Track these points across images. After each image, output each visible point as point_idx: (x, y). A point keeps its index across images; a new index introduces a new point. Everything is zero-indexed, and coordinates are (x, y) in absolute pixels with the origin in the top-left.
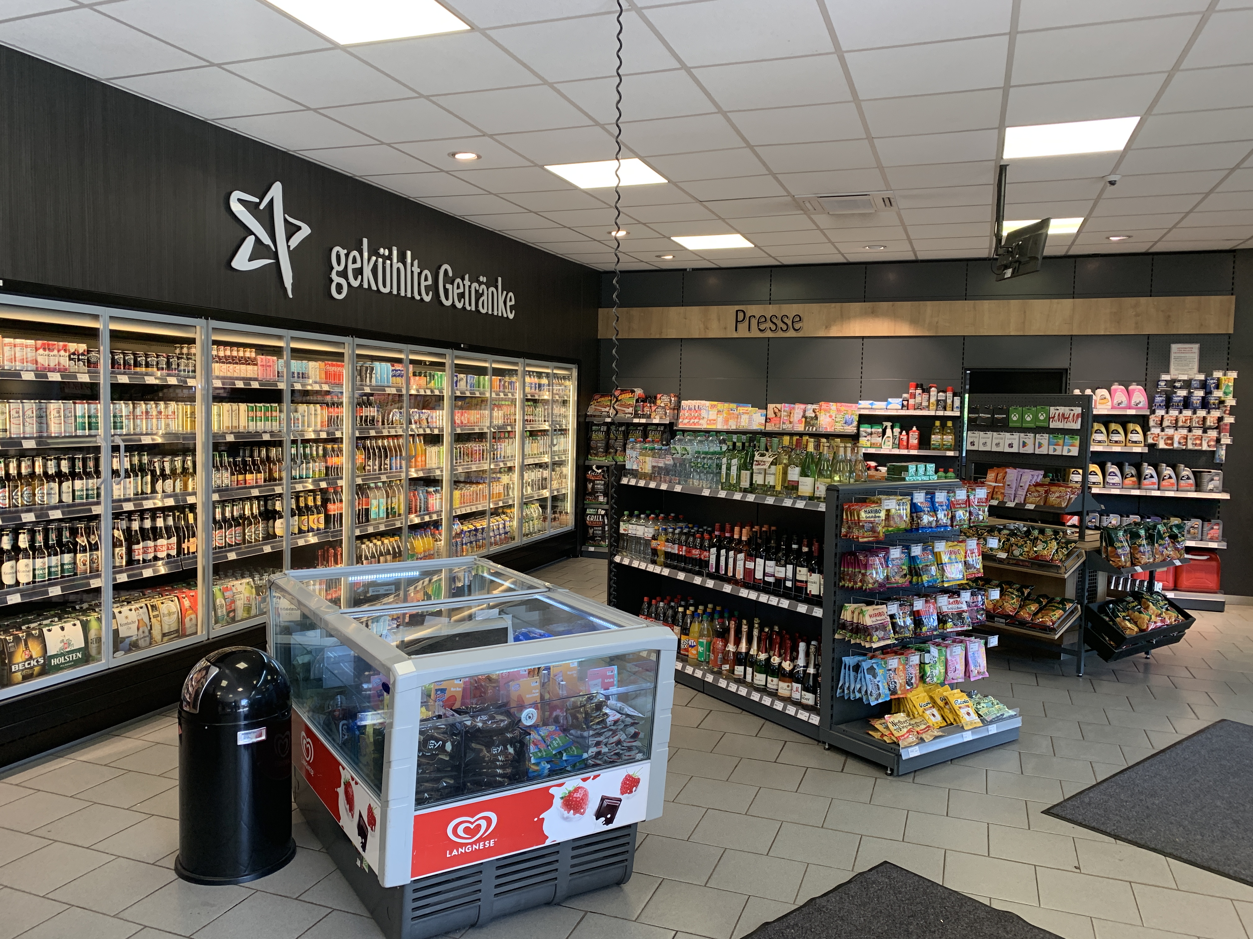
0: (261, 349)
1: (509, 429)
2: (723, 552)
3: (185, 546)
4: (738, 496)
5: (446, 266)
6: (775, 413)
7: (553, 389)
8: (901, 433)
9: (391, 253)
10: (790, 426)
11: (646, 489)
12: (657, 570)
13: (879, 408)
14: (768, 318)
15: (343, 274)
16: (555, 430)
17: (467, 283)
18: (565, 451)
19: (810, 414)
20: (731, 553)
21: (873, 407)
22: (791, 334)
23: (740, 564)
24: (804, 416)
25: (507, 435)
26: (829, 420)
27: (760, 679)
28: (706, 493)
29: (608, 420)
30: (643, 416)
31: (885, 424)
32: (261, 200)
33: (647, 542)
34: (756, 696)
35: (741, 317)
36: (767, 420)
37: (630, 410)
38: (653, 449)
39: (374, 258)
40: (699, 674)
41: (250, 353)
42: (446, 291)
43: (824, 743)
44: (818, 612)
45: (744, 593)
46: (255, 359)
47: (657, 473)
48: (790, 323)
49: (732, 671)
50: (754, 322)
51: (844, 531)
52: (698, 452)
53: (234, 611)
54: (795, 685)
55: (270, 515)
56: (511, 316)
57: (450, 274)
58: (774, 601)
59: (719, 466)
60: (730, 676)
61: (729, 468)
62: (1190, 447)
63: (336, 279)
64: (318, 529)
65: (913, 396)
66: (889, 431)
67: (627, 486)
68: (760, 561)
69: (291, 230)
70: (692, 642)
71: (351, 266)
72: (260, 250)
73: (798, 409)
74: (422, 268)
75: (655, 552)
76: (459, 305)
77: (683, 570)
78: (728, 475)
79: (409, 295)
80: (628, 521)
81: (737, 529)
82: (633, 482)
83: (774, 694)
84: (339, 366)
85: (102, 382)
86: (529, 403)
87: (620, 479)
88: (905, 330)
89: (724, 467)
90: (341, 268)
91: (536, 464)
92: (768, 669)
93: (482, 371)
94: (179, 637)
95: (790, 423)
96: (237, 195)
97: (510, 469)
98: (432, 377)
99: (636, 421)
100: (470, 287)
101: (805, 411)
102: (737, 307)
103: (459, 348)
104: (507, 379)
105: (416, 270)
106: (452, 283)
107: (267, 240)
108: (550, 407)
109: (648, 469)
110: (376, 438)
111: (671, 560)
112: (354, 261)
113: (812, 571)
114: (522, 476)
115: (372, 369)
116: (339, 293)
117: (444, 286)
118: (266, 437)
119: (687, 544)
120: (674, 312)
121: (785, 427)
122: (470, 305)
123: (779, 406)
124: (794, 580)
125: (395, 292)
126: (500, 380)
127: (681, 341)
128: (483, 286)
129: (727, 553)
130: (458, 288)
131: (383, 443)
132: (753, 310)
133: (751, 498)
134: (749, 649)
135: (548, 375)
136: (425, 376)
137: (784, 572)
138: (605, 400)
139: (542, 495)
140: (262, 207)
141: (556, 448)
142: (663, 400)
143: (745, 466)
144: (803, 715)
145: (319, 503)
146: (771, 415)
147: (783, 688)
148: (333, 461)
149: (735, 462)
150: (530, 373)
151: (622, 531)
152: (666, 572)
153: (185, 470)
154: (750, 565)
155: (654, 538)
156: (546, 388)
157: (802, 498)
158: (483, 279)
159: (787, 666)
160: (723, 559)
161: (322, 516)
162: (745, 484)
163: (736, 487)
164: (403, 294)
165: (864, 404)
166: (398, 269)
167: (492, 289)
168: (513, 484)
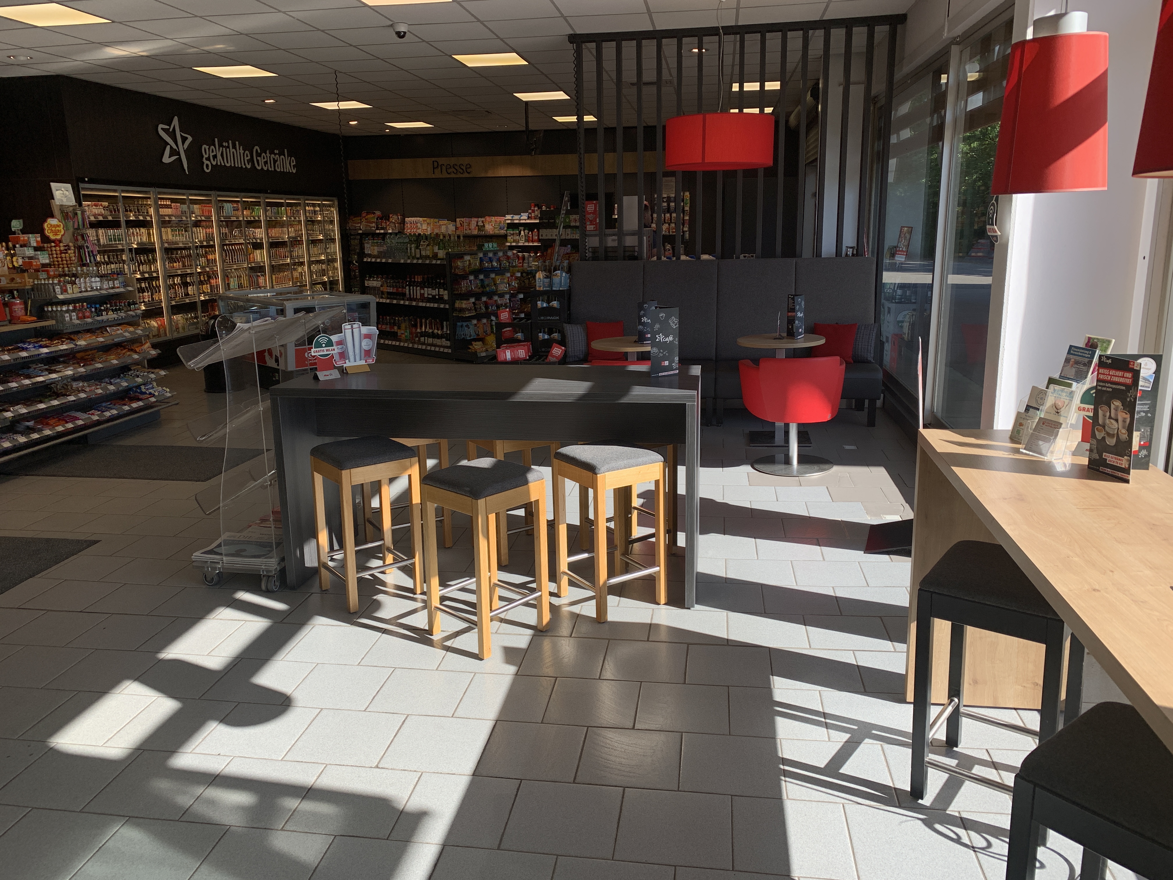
0: (173, 200)
1: (299, 239)
2: (411, 287)
3: (154, 297)
4: (415, 261)
5: (257, 147)
6: (461, 224)
7: (323, 214)
8: (528, 233)
9: (229, 144)
10: (469, 231)
11: (376, 262)
12: (384, 301)
13: (516, 219)
14: (452, 165)
15: (208, 159)
16: (327, 239)
17: (268, 155)
18: (335, 253)
19: (480, 224)
20: (415, 287)
21: (514, 218)
22: (466, 175)
23: (418, 292)
24: (477, 225)
25: (298, 243)
26: (491, 227)
27: (430, 340)
28: (402, 261)
29: (360, 232)
30: (382, 229)
31: (520, 228)
32: (170, 127)
33: (379, 288)
34: (429, 348)
35: (436, 164)
36: (457, 228)
37: (374, 225)
38: (377, 243)
39: (221, 148)
40: (406, 345)
41: (168, 203)
42: (258, 161)
43: (453, 359)
44: (447, 306)
45: (421, 304)
46: (171, 205)
47: (380, 255)
48: (465, 169)
49: (419, 340)
50: (444, 168)
51: (453, 271)
52: (398, 243)
53: (178, 328)
54: (443, 339)
55: (185, 284)
56: (294, 171)
57: (259, 151)
58: (432, 305)
59: (407, 249)
60: (419, 343)
61: (411, 249)
62: (671, 233)
63: (206, 162)
64: (208, 292)
65: (533, 211)
66: (522, 232)
67: (367, 262)
68: (426, 289)
69: (184, 139)
70: (403, 332)
71: (211, 154)
72: (173, 153)
73: (474, 221)
74: (244, 150)
75: (383, 293)
76: (265, 169)
77: (395, 299)
78: (411, 252)
79: (240, 166)
80: (369, 280)
81: (416, 277)
82: (369, 260)
83: (435, 346)
84: (210, 206)
85: (122, 220)
86: (309, 223)
87: (363, 259)
88: (528, 173)
89: (409, 249)
90: (207, 156)
91: (317, 261)
92: (434, 336)
93: (280, 205)
94: (159, 337)
95: (470, 229)
96: (161, 126)
97: (302, 264)
98: (253, 210)
99: (378, 231)
100: (270, 157)
101: (477, 222)
102: (433, 159)
103: (267, 193)
104: (294, 208)
105: (242, 152)
106: (260, 156)
107: (175, 147)
108: (323, 225)
109: (376, 253)
110: (229, 245)
111: (390, 295)
112: (213, 151)
113: (444, 290)
114: (309, 267)
115: (223, 207)
116: (208, 169)
117: (257, 158)
118: (181, 245)
119: (396, 286)
120: (396, 163)
121: (467, 232)
122: (271, 167)
123: (462, 219)
124: (439, 295)
125: (233, 165)
126: (290, 209)
127: (402, 180)
128: (277, 156)
129: (413, 288)
130: (264, 158)
131: (232, 248)
132: (442, 161)
133: (420, 261)
134: (425, 330)
135: (319, 205)
136: (249, 209)
137: (435, 292)
138: (357, 219)
139: (323, 280)
140: (171, 130)
141: (328, 251)
142: (394, 218)
143: (417, 247)
144: (446, 350)
145: (206, 279)
146: (458, 225)
147: (438, 342)
148: (210, 257)
149: (413, 245)
150: (308, 205)
151: (366, 285)
152: (388, 301)
153: (149, 261)
154: (422, 292)
155: (382, 286)
156: (319, 213)
157: (439, 259)
158: (276, 151)
159: (440, 332)
160: (412, 291)
161: (208, 285)
162: (418, 256)
163: (414, 258)
164: (237, 166)
165: (509, 217)
166: (233, 152)
167: (282, 157)
168: (305, 272)
